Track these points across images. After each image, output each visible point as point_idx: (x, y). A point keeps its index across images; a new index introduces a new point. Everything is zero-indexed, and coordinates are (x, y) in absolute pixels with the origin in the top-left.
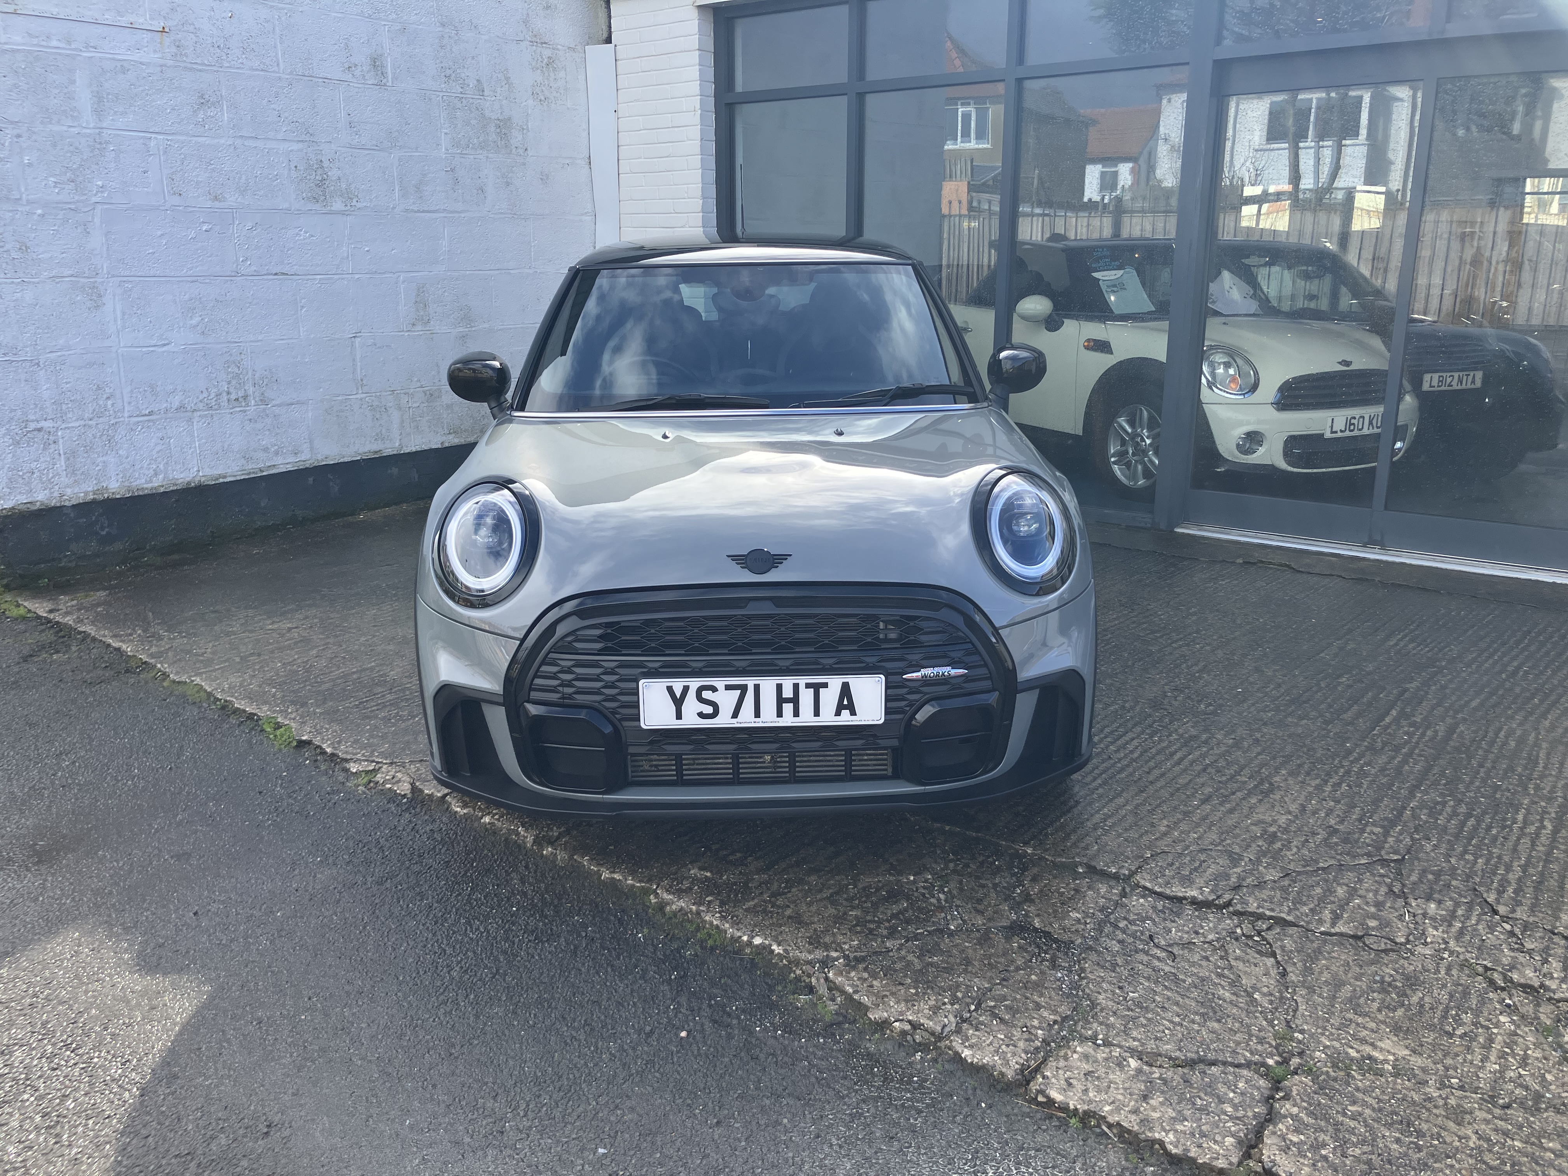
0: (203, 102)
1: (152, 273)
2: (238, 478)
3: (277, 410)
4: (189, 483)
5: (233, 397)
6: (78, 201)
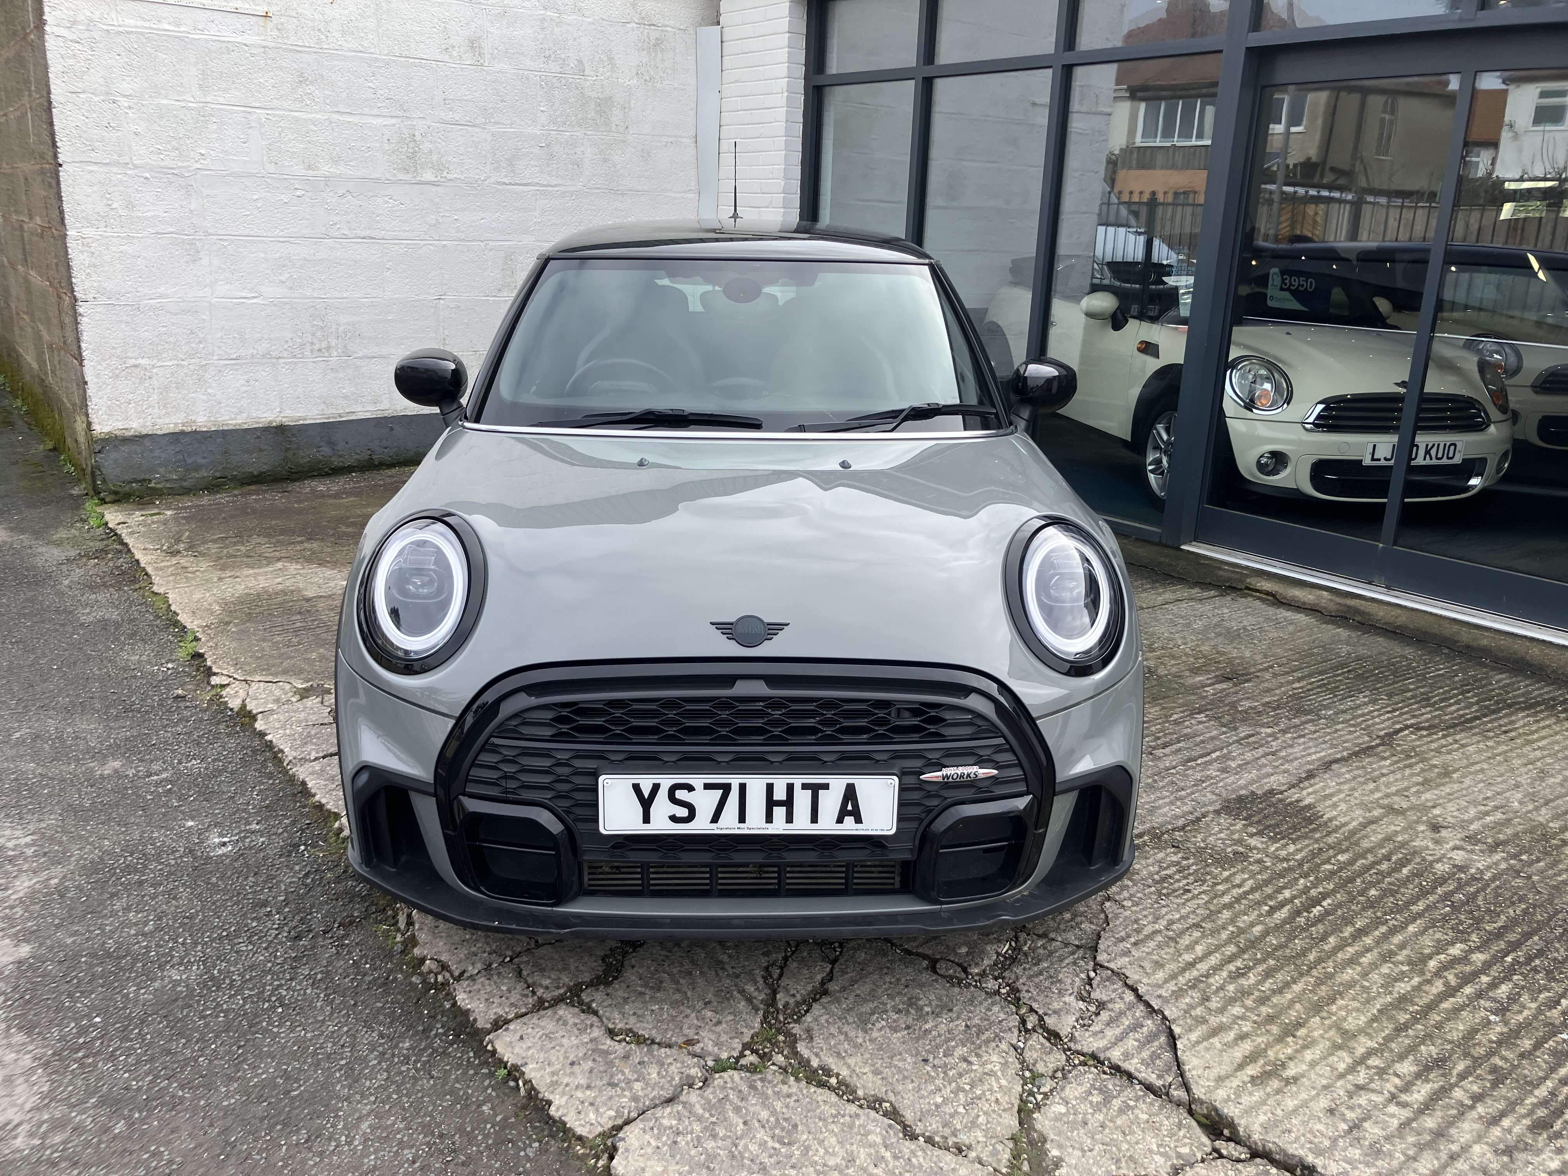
0: (302, 80)
1: (246, 232)
2: (318, 421)
3: (358, 362)
4: (271, 422)
5: (317, 347)
6: (180, 167)
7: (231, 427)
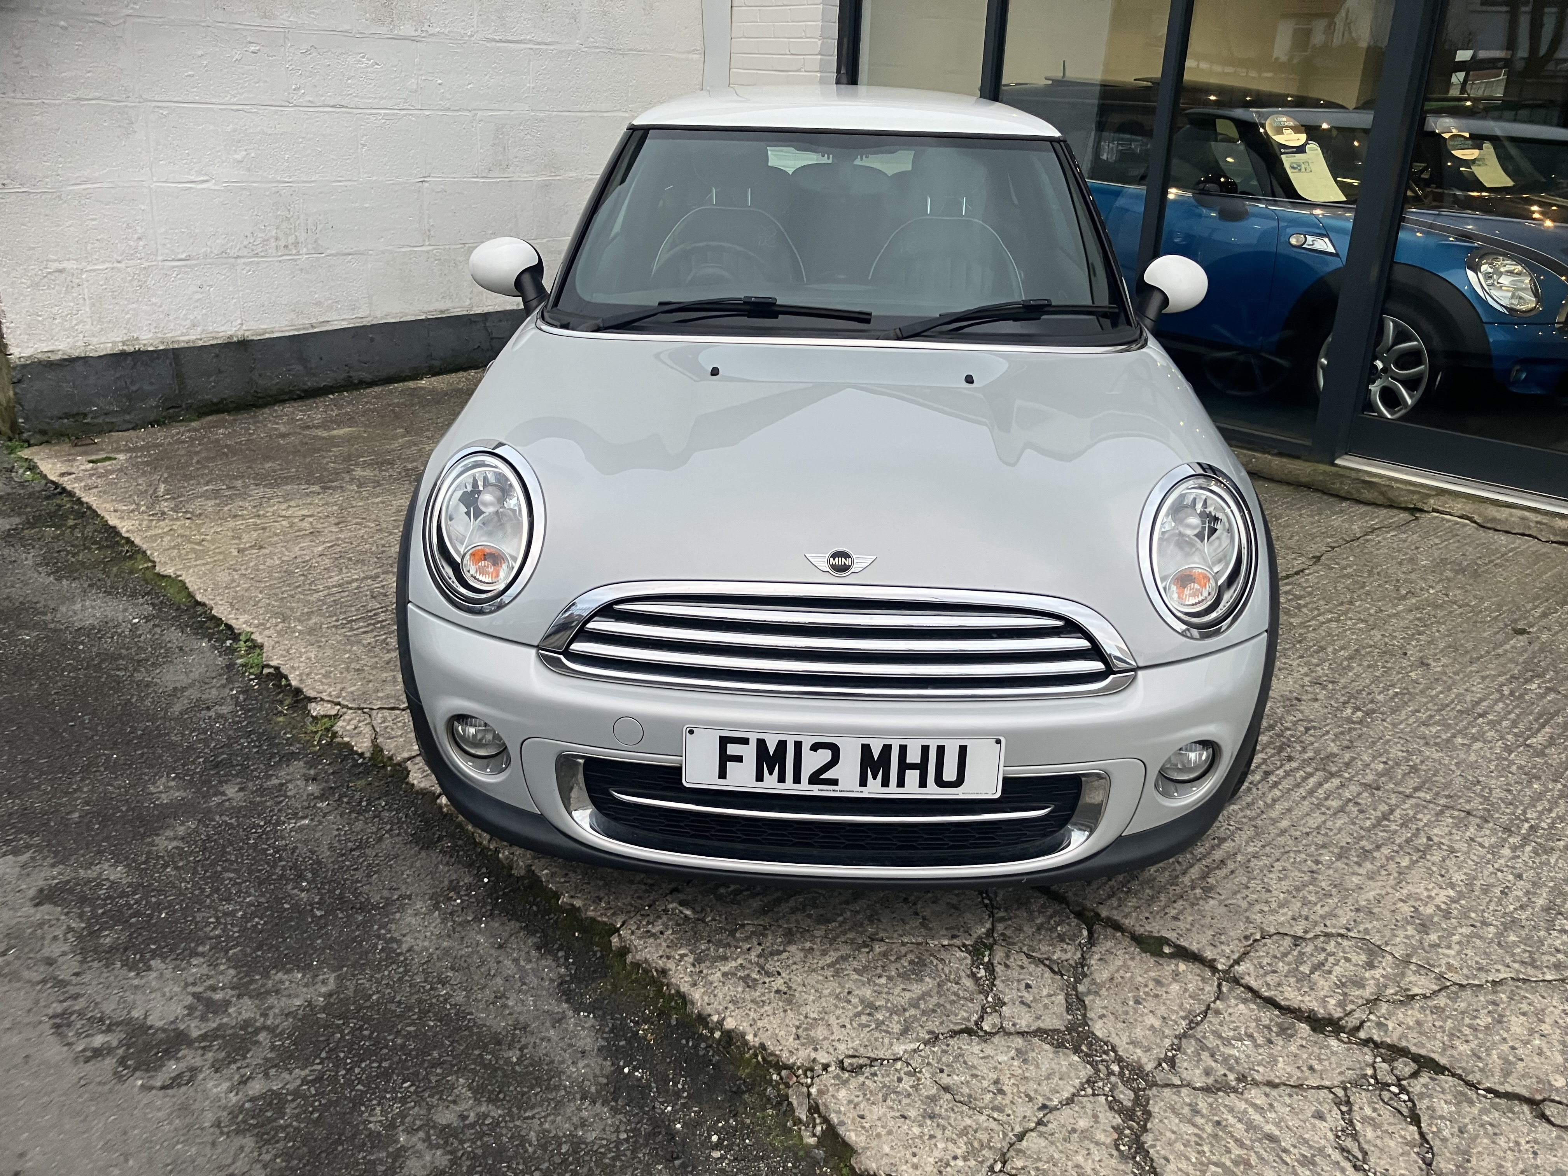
1: (190, 98)
2: (287, 334)
3: (332, 260)
4: (231, 337)
5: (282, 243)
7: (183, 345)
